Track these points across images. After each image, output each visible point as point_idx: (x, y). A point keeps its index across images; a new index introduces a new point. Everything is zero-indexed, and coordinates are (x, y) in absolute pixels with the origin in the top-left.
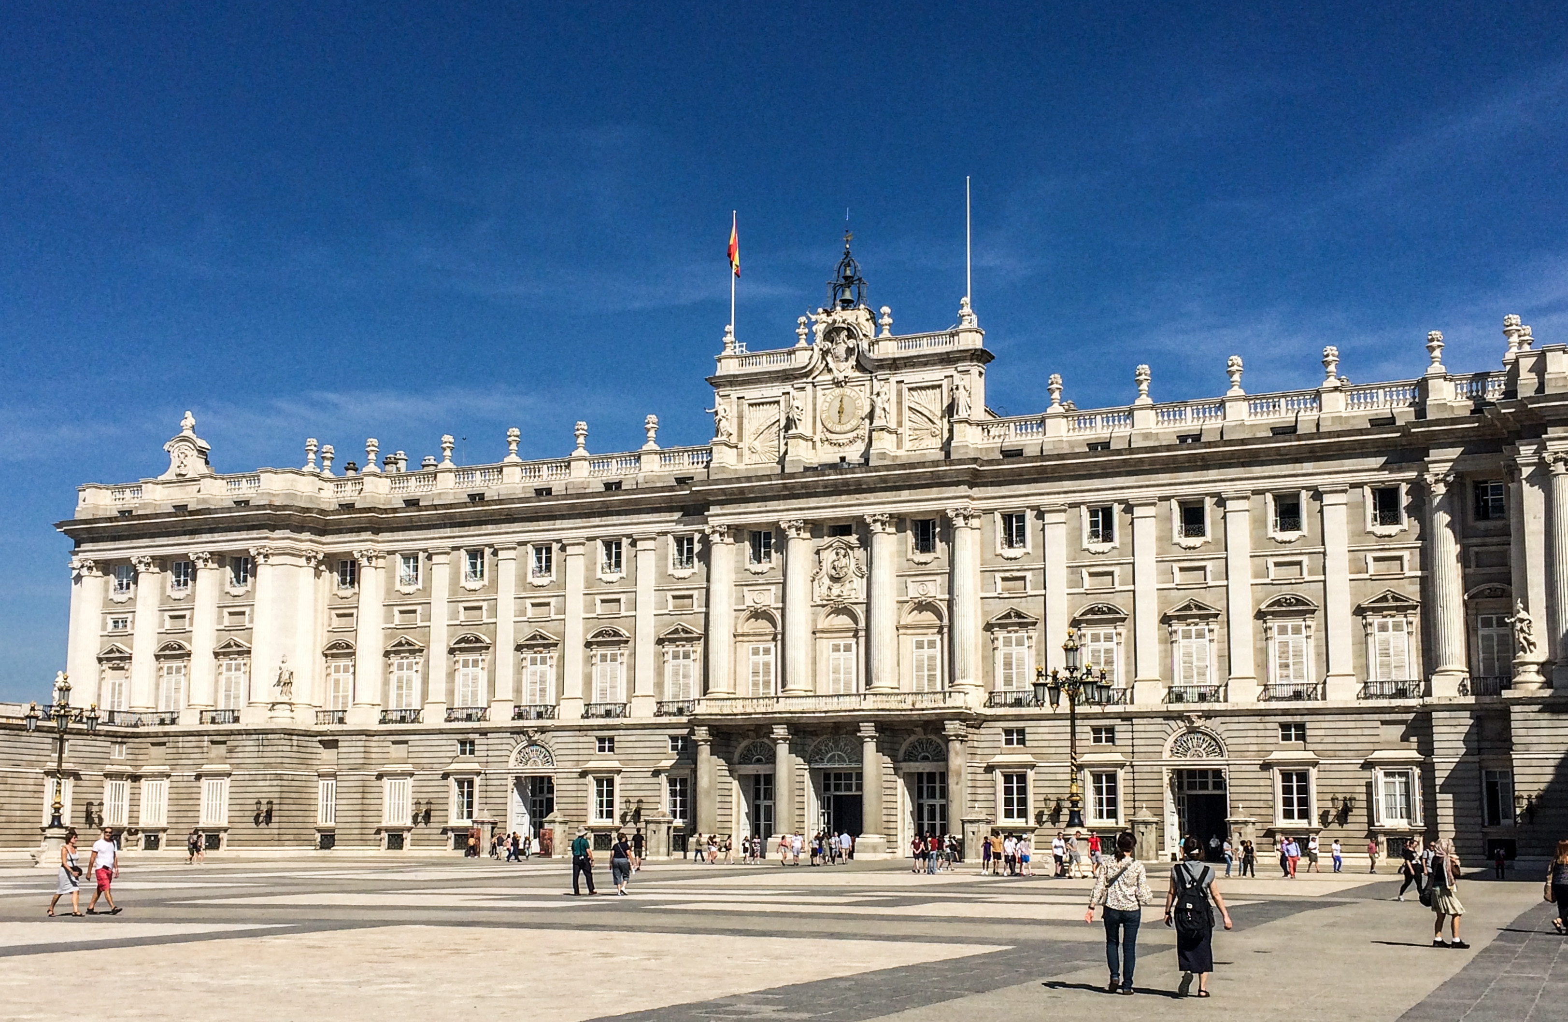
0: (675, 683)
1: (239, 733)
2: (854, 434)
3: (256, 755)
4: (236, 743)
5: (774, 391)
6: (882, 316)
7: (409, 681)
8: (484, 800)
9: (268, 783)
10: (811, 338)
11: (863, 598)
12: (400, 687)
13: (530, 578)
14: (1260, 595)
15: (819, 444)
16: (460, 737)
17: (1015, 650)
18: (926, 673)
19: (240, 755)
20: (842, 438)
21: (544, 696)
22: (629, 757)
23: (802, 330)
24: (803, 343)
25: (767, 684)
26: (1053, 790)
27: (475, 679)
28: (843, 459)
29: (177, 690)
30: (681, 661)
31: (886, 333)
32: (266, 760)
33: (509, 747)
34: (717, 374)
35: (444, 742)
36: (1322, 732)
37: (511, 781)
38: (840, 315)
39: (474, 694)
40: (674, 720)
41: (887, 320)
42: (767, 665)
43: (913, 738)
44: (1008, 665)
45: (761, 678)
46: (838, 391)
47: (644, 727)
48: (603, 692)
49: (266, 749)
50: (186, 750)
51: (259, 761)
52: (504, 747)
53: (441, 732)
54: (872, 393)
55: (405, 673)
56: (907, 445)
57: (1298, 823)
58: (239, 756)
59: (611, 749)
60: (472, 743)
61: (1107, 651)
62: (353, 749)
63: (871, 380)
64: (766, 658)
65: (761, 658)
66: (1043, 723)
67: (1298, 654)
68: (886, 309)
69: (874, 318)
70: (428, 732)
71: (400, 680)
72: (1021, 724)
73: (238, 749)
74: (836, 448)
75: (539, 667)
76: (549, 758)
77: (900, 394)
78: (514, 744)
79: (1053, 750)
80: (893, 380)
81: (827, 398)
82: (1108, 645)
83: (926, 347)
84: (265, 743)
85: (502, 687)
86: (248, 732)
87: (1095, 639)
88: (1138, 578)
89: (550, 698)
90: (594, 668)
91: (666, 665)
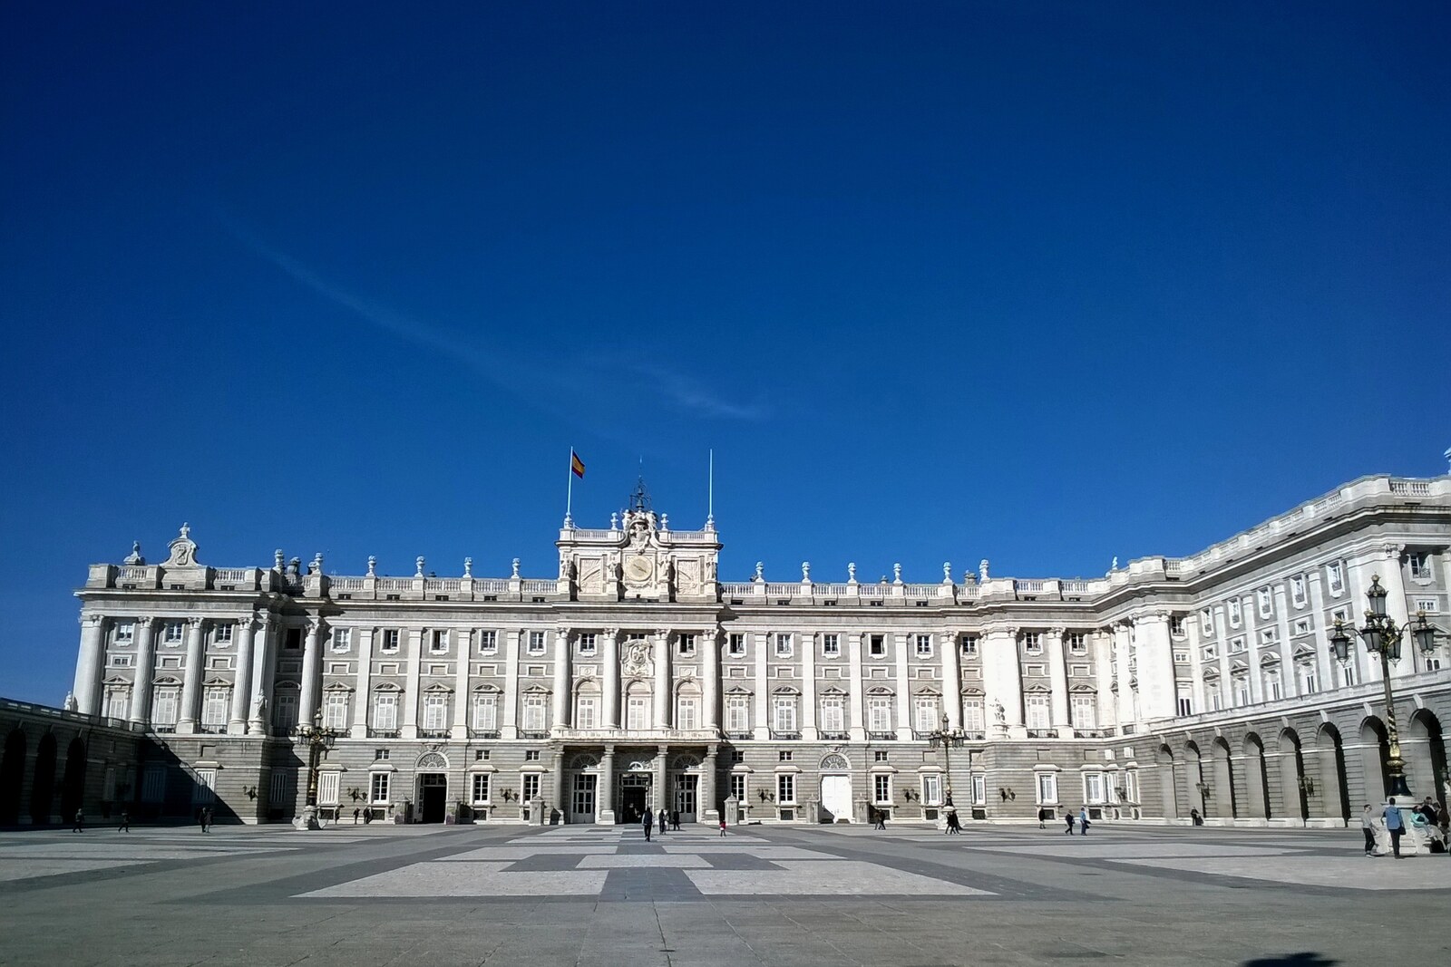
0: (531, 719)
1: (227, 740)
2: (645, 583)
3: (240, 755)
4: (222, 747)
5: (598, 552)
6: (662, 519)
7: (339, 710)
8: (396, 788)
9: (249, 774)
10: (620, 526)
11: (651, 674)
12: (332, 714)
13: (430, 651)
14: (865, 687)
15: (624, 586)
16: (379, 748)
17: (738, 708)
18: (687, 719)
19: (227, 755)
20: (638, 584)
21: (440, 724)
22: (500, 763)
23: (614, 520)
24: (614, 528)
25: (590, 722)
26: (760, 786)
27: (389, 711)
28: (638, 596)
29: (169, 709)
30: (535, 706)
31: (664, 529)
32: (248, 760)
33: (416, 755)
34: (561, 539)
35: (367, 751)
36: (895, 757)
37: (415, 778)
38: (639, 515)
39: (389, 720)
40: (533, 741)
41: (664, 521)
42: (590, 711)
43: (681, 755)
44: (734, 716)
45: (586, 718)
46: (637, 557)
47: (510, 745)
48: (481, 723)
49: (248, 752)
50: (181, 751)
51: (242, 760)
52: (411, 755)
53: (365, 744)
54: (656, 561)
55: (336, 705)
56: (676, 591)
58: (225, 756)
59: (487, 758)
60: (387, 751)
61: (788, 711)
62: (301, 754)
63: (656, 553)
64: (590, 707)
65: (587, 707)
66: (754, 749)
67: (884, 717)
68: (664, 515)
69: (657, 519)
70: (355, 744)
73: (226, 751)
74: (635, 590)
75: (436, 706)
76: (441, 763)
77: (672, 564)
78: (419, 753)
79: (759, 764)
80: (671, 554)
81: (630, 561)
82: (789, 708)
83: (688, 538)
84: (248, 748)
85: (410, 717)
86: (234, 741)
87: (782, 704)
88: (804, 674)
89: (444, 726)
90: (475, 707)
91: (524, 707)
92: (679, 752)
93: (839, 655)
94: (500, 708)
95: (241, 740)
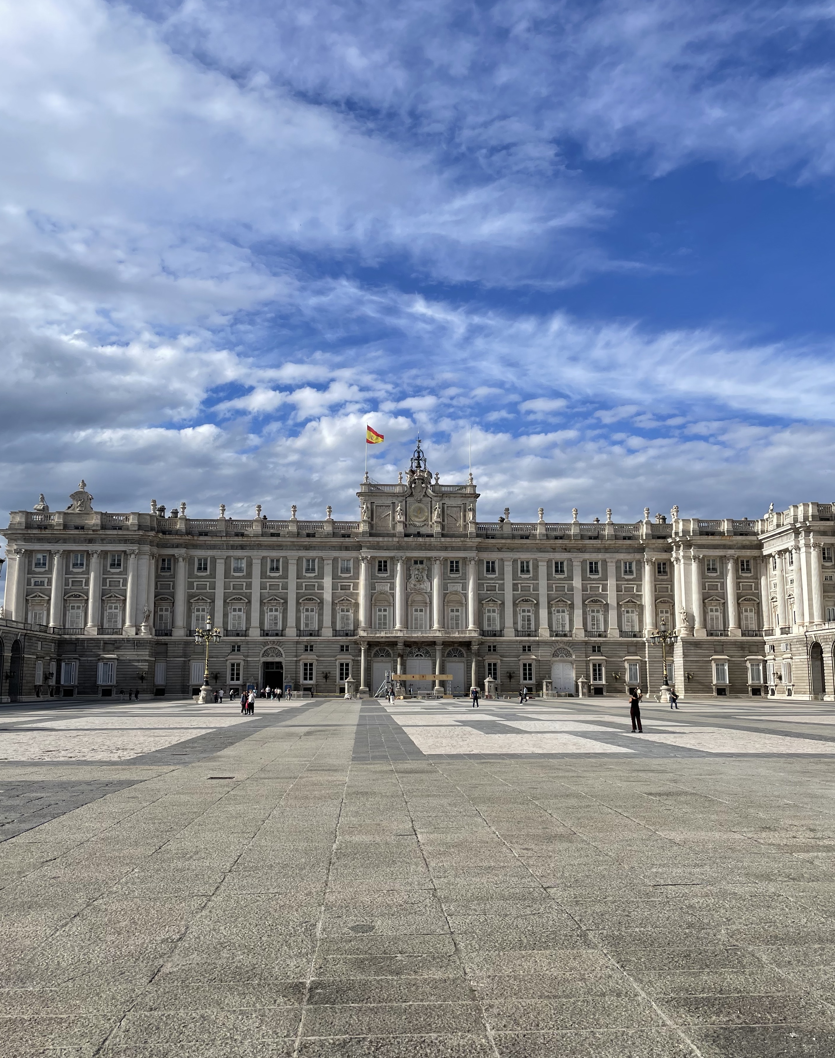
0: (343, 622)
1: (123, 639)
2: (423, 523)
3: (132, 651)
4: (119, 645)
5: (389, 501)
7: (203, 617)
8: (246, 673)
9: (140, 664)
11: (429, 590)
12: (198, 620)
13: (268, 573)
14: (585, 599)
15: (408, 526)
16: (233, 644)
17: (492, 614)
18: (455, 622)
19: (123, 650)
20: (418, 524)
21: (277, 626)
22: (321, 654)
25: (386, 624)
26: (508, 670)
27: (240, 617)
28: (419, 532)
29: (78, 617)
30: (346, 613)
32: (139, 653)
33: (260, 649)
35: (224, 646)
36: (607, 649)
37: (260, 665)
38: (418, 473)
39: (239, 624)
40: (344, 638)
42: (385, 616)
43: (451, 648)
44: (489, 620)
45: (383, 622)
46: (417, 504)
47: (329, 641)
48: (307, 625)
49: (139, 647)
50: (89, 648)
51: (134, 653)
52: (257, 648)
53: (222, 641)
54: (431, 507)
55: (201, 613)
56: (446, 529)
57: (598, 682)
59: (311, 650)
60: (239, 647)
61: (528, 616)
62: (177, 648)
63: (431, 501)
64: (385, 613)
65: (383, 613)
66: (504, 643)
67: (598, 620)
71: (198, 616)
72: (495, 644)
73: (123, 647)
74: (416, 528)
75: (274, 613)
76: (280, 655)
78: (262, 647)
79: (508, 654)
81: (413, 507)
82: (529, 614)
84: (139, 645)
85: (255, 621)
86: (128, 640)
87: (524, 611)
88: (540, 589)
89: (280, 627)
90: (302, 614)
91: (338, 614)
92: (450, 645)
93: (566, 575)
94: (321, 615)
95: (134, 640)
